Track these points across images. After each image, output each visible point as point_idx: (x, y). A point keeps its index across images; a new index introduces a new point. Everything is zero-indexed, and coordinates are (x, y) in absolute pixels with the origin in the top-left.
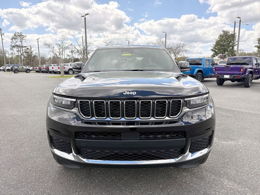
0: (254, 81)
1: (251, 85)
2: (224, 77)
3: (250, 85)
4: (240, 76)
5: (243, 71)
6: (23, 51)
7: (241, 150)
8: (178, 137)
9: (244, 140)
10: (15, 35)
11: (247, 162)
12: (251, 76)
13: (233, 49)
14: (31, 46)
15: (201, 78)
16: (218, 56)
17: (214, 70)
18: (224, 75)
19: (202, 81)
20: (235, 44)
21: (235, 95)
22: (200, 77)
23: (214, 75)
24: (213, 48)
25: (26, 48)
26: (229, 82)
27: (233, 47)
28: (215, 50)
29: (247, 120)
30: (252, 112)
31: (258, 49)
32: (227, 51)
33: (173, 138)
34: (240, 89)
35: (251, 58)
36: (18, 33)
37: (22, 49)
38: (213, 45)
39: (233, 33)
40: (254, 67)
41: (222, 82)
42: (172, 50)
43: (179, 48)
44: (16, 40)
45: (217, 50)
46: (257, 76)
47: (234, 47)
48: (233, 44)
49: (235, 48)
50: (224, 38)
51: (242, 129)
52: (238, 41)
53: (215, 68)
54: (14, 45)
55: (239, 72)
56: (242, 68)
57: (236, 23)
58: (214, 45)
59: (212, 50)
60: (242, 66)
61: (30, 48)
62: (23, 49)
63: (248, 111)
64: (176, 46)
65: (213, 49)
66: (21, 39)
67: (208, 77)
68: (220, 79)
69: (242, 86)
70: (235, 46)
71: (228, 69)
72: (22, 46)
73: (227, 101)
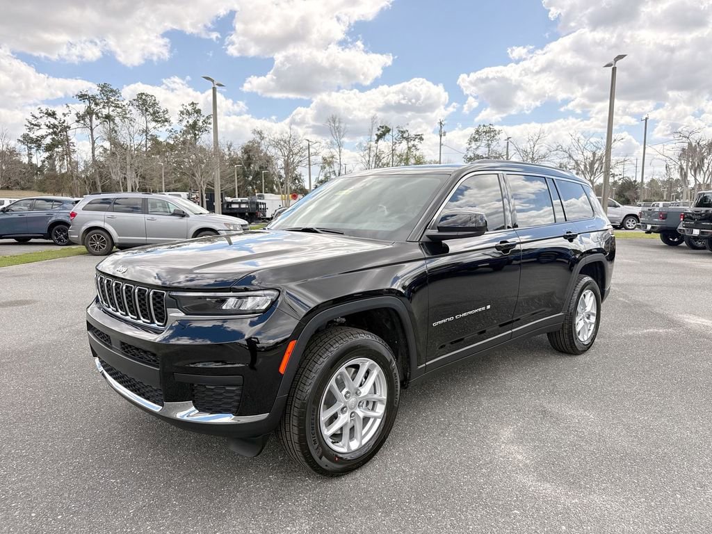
10: (477, 132)
36: (484, 126)
44: (478, 143)
54: (472, 155)
66: (488, 140)
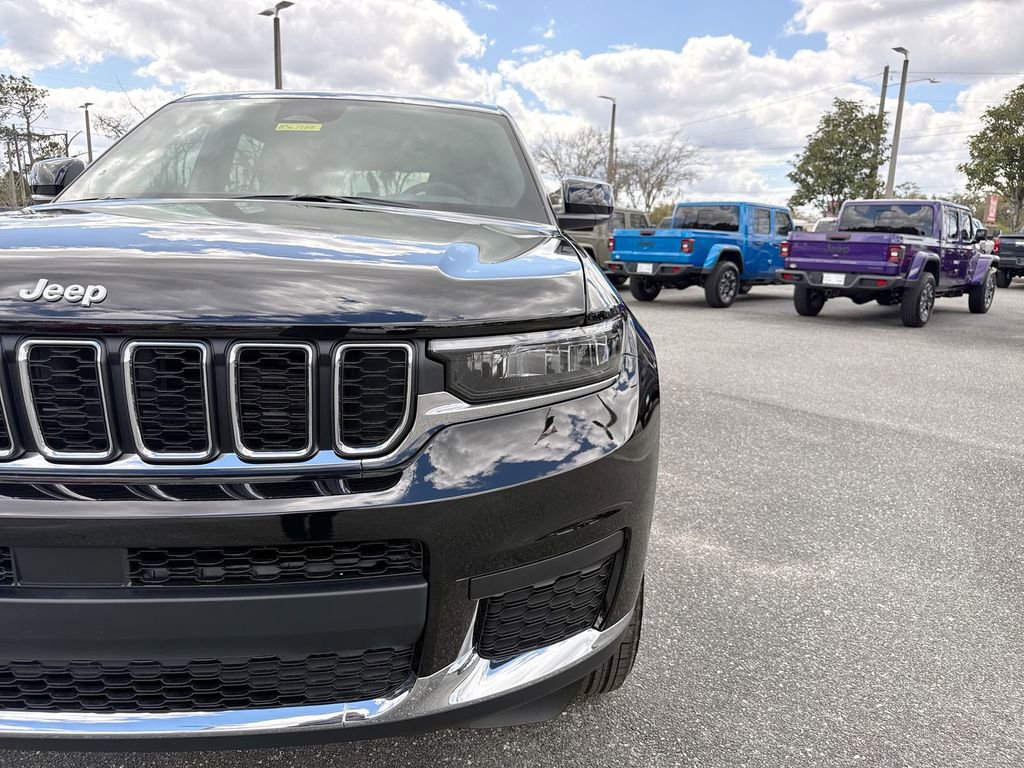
0: (941, 302)
1: (928, 319)
2: (824, 282)
3: (924, 319)
4: (885, 281)
5: (900, 260)
6: (35, 156)
7: (827, 612)
8: (385, 572)
9: (854, 559)
11: (844, 678)
12: (931, 282)
13: (872, 175)
14: (66, 135)
15: (734, 284)
16: (814, 200)
17: (785, 250)
18: (825, 275)
19: (739, 296)
20: (884, 158)
21: (857, 355)
22: (731, 282)
23: (782, 270)
24: (796, 170)
25: (47, 143)
26: (843, 304)
27: (874, 168)
28: (803, 176)
29: (886, 462)
30: (913, 427)
31: (970, 180)
32: (851, 182)
33: (352, 578)
34: (884, 331)
35: (935, 206)
36: (11, 78)
37: (30, 148)
38: (798, 156)
39: (876, 112)
40: (944, 245)
41: (815, 303)
42: (636, 173)
43: (662, 166)
44: (5, 108)
45: (812, 177)
46: (954, 282)
47: (880, 167)
48: (875, 156)
49: (883, 173)
50: (841, 129)
51: (857, 502)
52: (895, 146)
53: (790, 244)
55: (883, 263)
56: (897, 246)
57: (889, 74)
58: (801, 158)
59: (794, 178)
60: (894, 239)
61: (62, 144)
62: (35, 145)
63: (897, 425)
64: (653, 157)
65: (796, 174)
66: (24, 105)
67: (763, 280)
68: (810, 290)
69: (895, 321)
70: (882, 163)
71: (840, 249)
72: (29, 132)
73: (820, 380)
